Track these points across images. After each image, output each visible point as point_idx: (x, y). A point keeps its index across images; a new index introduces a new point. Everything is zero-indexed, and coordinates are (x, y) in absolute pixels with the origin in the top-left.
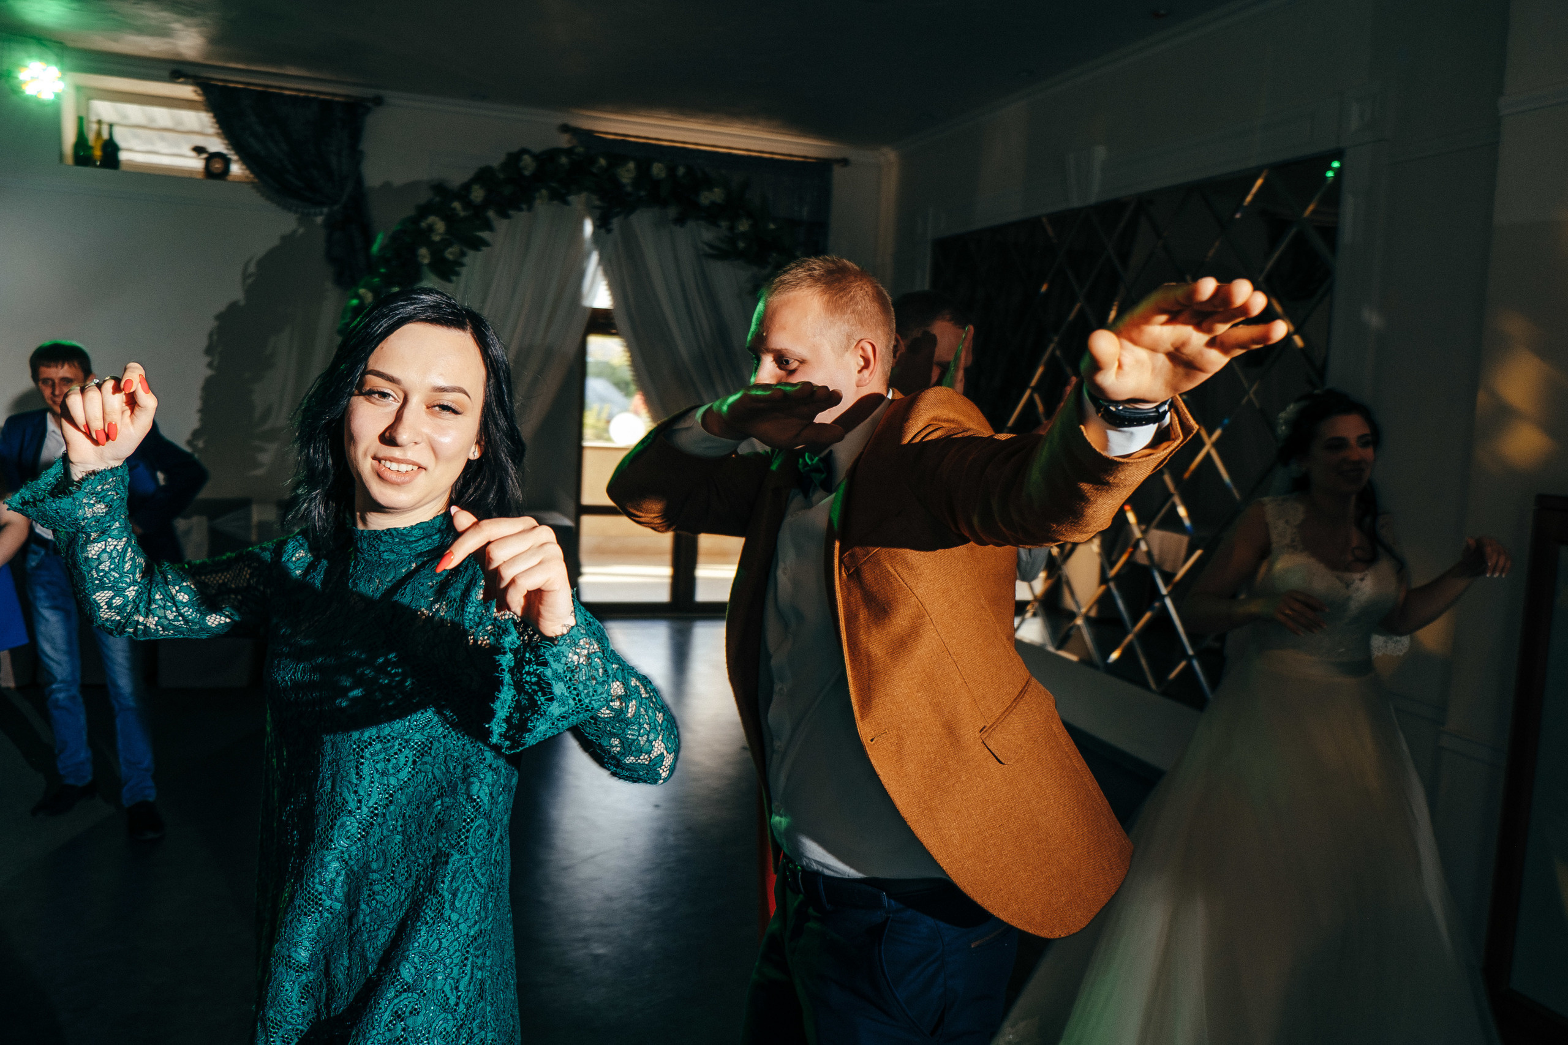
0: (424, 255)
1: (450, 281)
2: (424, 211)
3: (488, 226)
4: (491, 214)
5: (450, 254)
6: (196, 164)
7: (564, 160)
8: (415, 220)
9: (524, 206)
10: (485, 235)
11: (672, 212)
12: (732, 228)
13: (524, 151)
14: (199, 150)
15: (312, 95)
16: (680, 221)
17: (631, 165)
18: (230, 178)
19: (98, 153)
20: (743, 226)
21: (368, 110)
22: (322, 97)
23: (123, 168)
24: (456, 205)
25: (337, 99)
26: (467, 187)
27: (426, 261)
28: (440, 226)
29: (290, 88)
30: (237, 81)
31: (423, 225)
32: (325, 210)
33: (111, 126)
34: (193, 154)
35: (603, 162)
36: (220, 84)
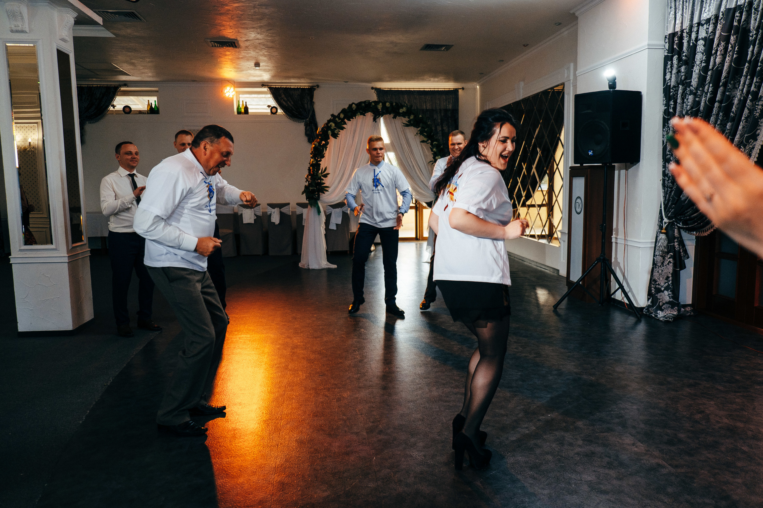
0: (330, 132)
1: (337, 139)
2: (329, 121)
3: (345, 123)
4: (346, 120)
5: (336, 132)
6: (268, 111)
7: (363, 105)
8: (327, 124)
9: (354, 118)
10: (345, 126)
11: (392, 115)
12: (409, 118)
13: (353, 103)
14: (269, 106)
15: (299, 87)
16: (395, 117)
17: (381, 104)
18: (277, 114)
19: (243, 110)
20: (412, 117)
21: (315, 89)
22: (301, 87)
23: (249, 114)
24: (337, 119)
25: (306, 87)
26: (339, 114)
27: (330, 134)
28: (333, 125)
29: (293, 86)
30: (278, 86)
31: (329, 125)
32: (304, 121)
33: (246, 102)
34: (268, 108)
35: (373, 104)
36: (274, 87)
